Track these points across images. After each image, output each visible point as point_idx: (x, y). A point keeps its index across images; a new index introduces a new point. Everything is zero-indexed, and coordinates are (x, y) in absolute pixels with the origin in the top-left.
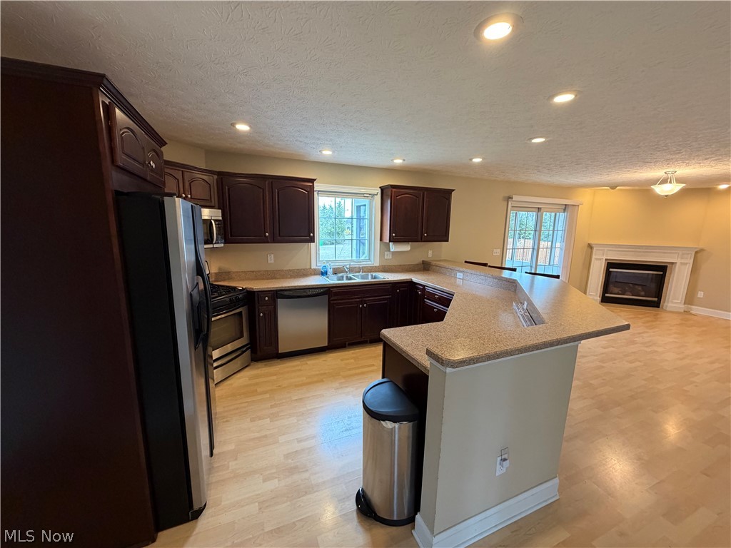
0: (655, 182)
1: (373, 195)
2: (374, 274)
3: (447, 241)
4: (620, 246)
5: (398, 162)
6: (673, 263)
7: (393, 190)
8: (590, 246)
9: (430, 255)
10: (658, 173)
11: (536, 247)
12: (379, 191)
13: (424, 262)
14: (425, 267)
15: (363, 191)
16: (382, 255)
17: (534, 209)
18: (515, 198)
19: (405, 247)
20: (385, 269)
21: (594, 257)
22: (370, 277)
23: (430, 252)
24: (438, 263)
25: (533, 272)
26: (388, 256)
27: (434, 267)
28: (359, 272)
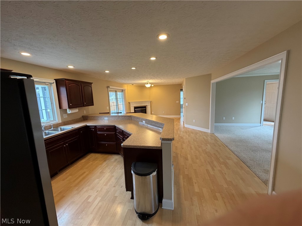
0: (145, 84)
1: (51, 84)
2: (62, 127)
3: (93, 105)
4: (140, 102)
5: (71, 67)
6: (147, 105)
7: (67, 81)
8: (129, 103)
9: (85, 113)
10: (145, 81)
11: (117, 105)
12: (54, 81)
13: (83, 117)
14: (85, 118)
15: (44, 81)
16: (62, 116)
17: (114, 91)
18: (111, 87)
19: (76, 110)
20: (65, 123)
21: (131, 106)
22: (59, 129)
23: (85, 111)
24: (93, 115)
25: (118, 112)
26: (65, 116)
27: (91, 118)
28: (51, 128)
